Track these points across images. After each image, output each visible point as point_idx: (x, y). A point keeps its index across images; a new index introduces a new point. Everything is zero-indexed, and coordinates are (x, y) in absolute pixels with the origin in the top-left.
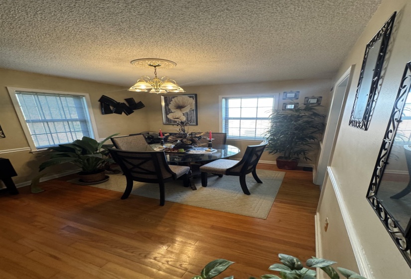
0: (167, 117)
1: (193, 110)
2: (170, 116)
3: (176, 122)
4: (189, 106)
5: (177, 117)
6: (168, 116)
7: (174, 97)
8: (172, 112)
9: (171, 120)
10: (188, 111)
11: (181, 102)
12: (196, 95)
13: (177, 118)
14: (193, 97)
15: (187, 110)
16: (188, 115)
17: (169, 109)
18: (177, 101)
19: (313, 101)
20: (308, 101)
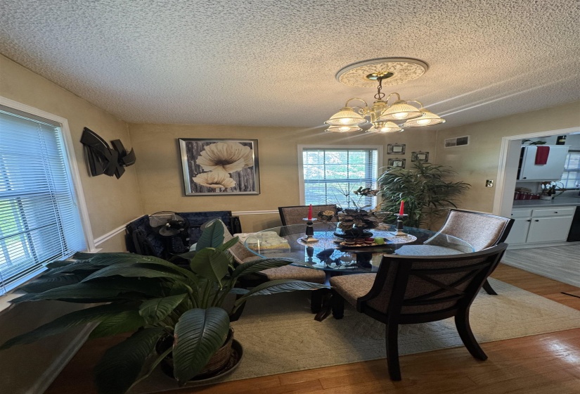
0: (192, 181)
1: (251, 168)
2: (199, 179)
3: (213, 190)
4: (242, 160)
5: (215, 181)
6: (194, 179)
7: (208, 144)
8: (203, 172)
9: (201, 187)
10: (239, 169)
11: (225, 154)
12: (256, 141)
13: (216, 183)
14: (250, 145)
15: (238, 167)
16: (239, 177)
17: (199, 166)
18: (215, 151)
19: (422, 157)
20: (417, 157)
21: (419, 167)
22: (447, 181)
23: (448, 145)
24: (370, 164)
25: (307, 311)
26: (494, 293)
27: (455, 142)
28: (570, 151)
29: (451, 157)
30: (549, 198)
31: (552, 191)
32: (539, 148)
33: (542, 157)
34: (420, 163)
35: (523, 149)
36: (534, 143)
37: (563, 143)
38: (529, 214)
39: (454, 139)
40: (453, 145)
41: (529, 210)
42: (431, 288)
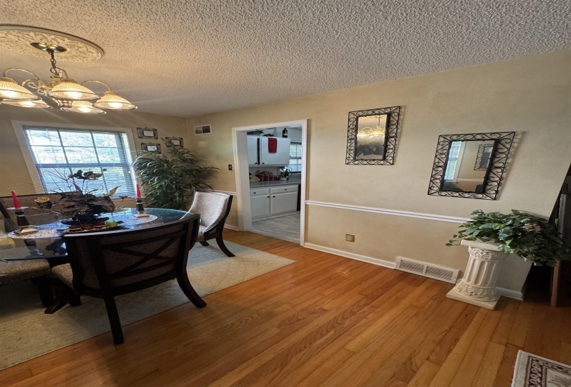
19: (176, 143)
20: (170, 142)
21: (175, 152)
22: (202, 165)
23: (197, 132)
24: (121, 147)
25: (39, 307)
26: (233, 256)
27: (201, 129)
28: (292, 143)
29: (202, 144)
30: (285, 179)
31: (286, 174)
32: (269, 139)
33: (273, 147)
34: (174, 148)
35: (258, 139)
36: (266, 135)
37: (286, 137)
38: (268, 192)
39: (200, 127)
40: (201, 132)
41: (267, 189)
42: (135, 259)
